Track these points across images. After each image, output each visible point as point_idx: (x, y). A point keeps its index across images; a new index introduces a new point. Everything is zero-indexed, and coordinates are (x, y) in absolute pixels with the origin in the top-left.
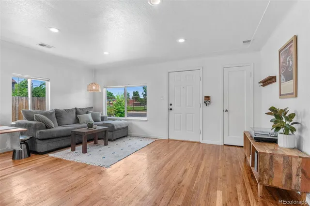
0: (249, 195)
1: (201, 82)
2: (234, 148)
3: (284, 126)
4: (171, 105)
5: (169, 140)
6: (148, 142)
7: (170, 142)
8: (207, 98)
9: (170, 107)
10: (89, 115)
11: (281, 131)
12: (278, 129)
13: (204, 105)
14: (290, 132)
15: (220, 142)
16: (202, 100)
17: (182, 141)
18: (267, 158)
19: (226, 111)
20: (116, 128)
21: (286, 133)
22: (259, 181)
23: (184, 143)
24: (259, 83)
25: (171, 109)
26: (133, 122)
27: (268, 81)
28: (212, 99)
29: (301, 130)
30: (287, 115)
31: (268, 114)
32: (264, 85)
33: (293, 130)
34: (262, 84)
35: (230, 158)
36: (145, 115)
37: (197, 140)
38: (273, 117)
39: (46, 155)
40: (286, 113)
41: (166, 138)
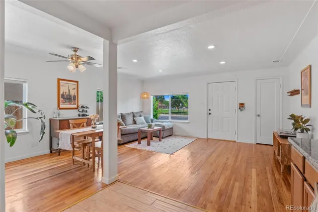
0: (275, 172)
1: (236, 92)
2: (265, 146)
3: (300, 128)
4: (210, 110)
5: (208, 139)
6: (191, 141)
7: (210, 141)
8: (242, 106)
9: (209, 112)
10: (142, 118)
11: (299, 130)
12: (296, 129)
13: (239, 110)
14: (305, 131)
16: (237, 106)
17: (220, 140)
18: (287, 147)
19: (259, 115)
20: (166, 128)
21: (302, 132)
22: (281, 162)
23: (221, 142)
24: (288, 93)
25: (210, 114)
26: (177, 124)
27: (294, 93)
28: (246, 105)
29: (313, 129)
30: (303, 120)
31: (289, 119)
32: (291, 95)
33: (307, 130)
34: (290, 94)
35: (262, 152)
36: (186, 119)
37: (233, 140)
38: (293, 121)
39: (123, 146)
40: (302, 119)
41: (205, 137)
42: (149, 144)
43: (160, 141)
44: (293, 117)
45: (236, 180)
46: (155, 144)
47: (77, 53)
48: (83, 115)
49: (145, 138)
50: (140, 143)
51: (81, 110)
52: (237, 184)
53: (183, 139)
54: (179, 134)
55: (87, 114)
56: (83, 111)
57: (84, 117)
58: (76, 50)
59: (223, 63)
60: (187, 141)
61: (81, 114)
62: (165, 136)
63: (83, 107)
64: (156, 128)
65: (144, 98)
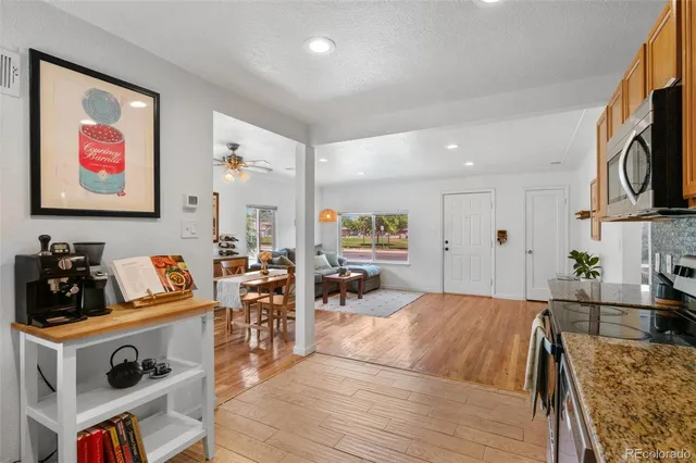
1: (493, 210)
3: (585, 271)
4: (447, 242)
5: (444, 294)
6: (414, 297)
7: (446, 297)
8: (502, 235)
9: (446, 246)
10: (324, 257)
11: (583, 274)
12: (579, 273)
13: (498, 243)
14: (592, 276)
15: (520, 296)
16: (494, 237)
19: (530, 252)
21: (588, 277)
23: (465, 299)
24: (578, 214)
25: (447, 249)
26: (387, 268)
27: (585, 215)
28: (510, 234)
29: (603, 273)
30: (590, 259)
31: (570, 257)
32: (581, 218)
33: (595, 274)
35: (533, 312)
36: (404, 258)
37: (487, 294)
38: (574, 262)
40: (588, 257)
41: (440, 291)
42: (343, 304)
43: (360, 297)
44: (574, 254)
45: (490, 347)
46: (353, 304)
47: (237, 152)
48: (229, 253)
49: (338, 291)
50: (325, 302)
51: (224, 244)
52: (491, 353)
53: (400, 294)
54: (391, 286)
55: (234, 250)
56: (228, 246)
57: (229, 257)
58: (234, 147)
59: (470, 164)
60: (407, 298)
61: (225, 250)
62: (367, 289)
63: (227, 239)
64: (353, 275)
65: (326, 220)
